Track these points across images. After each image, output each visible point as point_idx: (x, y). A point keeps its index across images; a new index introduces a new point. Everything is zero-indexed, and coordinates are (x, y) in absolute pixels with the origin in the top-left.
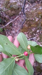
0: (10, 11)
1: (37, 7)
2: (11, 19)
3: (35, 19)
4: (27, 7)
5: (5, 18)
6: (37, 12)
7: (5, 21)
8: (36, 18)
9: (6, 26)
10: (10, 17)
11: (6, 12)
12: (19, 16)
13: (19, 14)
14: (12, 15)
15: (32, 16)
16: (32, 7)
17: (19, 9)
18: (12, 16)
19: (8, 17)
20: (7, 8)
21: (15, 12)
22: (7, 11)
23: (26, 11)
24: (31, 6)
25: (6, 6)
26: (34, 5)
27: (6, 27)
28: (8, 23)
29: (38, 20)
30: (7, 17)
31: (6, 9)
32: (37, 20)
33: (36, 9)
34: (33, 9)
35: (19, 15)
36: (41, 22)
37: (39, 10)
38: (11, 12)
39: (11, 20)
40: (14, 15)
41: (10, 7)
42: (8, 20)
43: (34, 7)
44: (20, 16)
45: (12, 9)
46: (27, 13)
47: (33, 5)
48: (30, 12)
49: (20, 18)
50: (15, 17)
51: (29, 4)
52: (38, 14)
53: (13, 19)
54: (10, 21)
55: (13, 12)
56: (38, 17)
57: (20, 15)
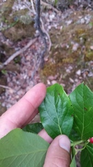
0: (13, 30)
1: (75, 18)
2: (17, 47)
3: (71, 46)
4: (51, 20)
5: (3, 47)
6: (75, 29)
7: (4, 53)
8: (72, 43)
9: (6, 63)
10: (15, 42)
11: (6, 33)
12: (34, 40)
13: (36, 35)
14: (19, 38)
15: (64, 38)
16: (63, 17)
17: (33, 23)
18: (20, 40)
19: (11, 43)
20: (8, 24)
21: (26, 31)
22: (8, 29)
23: (50, 27)
24: (60, 17)
25: (6, 19)
26: (67, 15)
27: (5, 66)
28: (10, 56)
29: (79, 49)
30: (7, 42)
31: (5, 26)
32: (75, 48)
33: (73, 23)
34: (66, 24)
35: (34, 37)
36: (84, 51)
37: (78, 24)
38: (17, 31)
39: (16, 49)
40: (24, 38)
41: (13, 21)
42: (10, 51)
43: (67, 18)
44: (37, 41)
45: (19, 25)
46: (51, 32)
47: (65, 14)
48: (59, 30)
49: (37, 44)
50: (27, 43)
51: (55, 12)
52: (77, 33)
53: (22, 47)
54: (15, 52)
55: (21, 32)
56: (78, 41)
57: (38, 37)
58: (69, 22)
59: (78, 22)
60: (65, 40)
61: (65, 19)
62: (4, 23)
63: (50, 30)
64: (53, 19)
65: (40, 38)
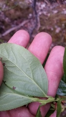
0: (12, 11)
1: (60, 10)
2: (13, 24)
3: (55, 29)
4: (42, 8)
5: (3, 22)
6: (60, 17)
7: (3, 27)
8: (56, 27)
9: (4, 35)
10: (12, 20)
11: (7, 13)
12: (27, 21)
13: (29, 17)
14: (16, 17)
15: (50, 22)
16: (51, 8)
17: (28, 8)
18: (16, 19)
19: (10, 21)
20: (9, 6)
21: (22, 13)
22: (9, 10)
23: (40, 13)
24: (49, 7)
25: (8, 2)
26: (54, 6)
27: (3, 37)
28: (7, 30)
29: (60, 32)
30: (7, 20)
31: (7, 8)
32: (58, 30)
33: (58, 13)
34: (53, 13)
35: (27, 19)
36: (64, 34)
37: (62, 14)
38: (15, 12)
39: (13, 26)
40: (19, 18)
41: (13, 4)
42: (8, 26)
44: (30, 22)
45: (17, 8)
46: (41, 17)
47: (52, 6)
48: (47, 16)
49: (29, 24)
50: (21, 22)
51: (46, 3)
52: (61, 21)
53: (17, 24)
54: (11, 27)
55: (18, 13)
56: (60, 26)
57: (30, 19)
58: (55, 12)
59: (62, 12)
60: (51, 24)
61: (53, 9)
62: (6, 5)
63: (40, 15)
64: (44, 8)
65: (32, 20)
